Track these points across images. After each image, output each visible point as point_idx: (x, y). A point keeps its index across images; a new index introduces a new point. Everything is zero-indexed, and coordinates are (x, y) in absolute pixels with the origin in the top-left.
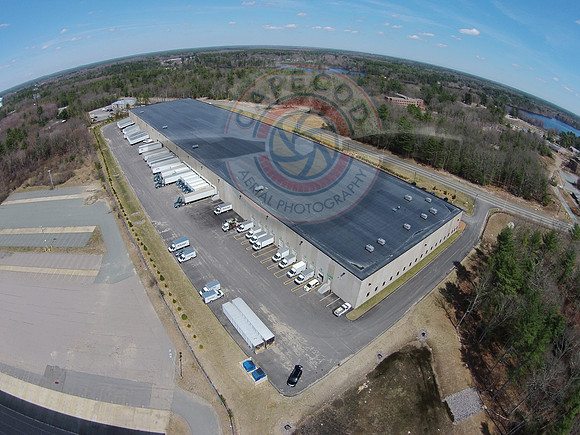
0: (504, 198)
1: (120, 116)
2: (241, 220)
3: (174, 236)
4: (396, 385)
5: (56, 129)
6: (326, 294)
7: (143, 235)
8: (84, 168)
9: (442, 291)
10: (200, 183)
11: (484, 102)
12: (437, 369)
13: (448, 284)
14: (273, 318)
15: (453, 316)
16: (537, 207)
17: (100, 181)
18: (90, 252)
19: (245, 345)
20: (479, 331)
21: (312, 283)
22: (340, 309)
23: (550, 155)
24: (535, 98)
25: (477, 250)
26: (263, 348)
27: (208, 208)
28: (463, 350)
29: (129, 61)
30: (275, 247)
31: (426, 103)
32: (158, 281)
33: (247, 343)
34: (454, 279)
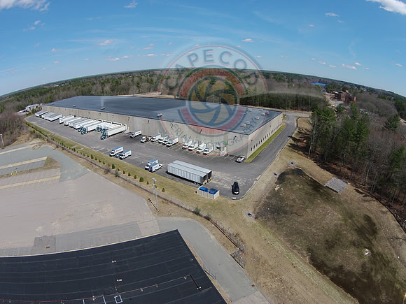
9: (289, 147)
13: (291, 144)
15: (303, 154)
19: (192, 184)
22: (239, 159)
26: (206, 181)
32: (111, 170)
33: (193, 182)
34: (293, 142)
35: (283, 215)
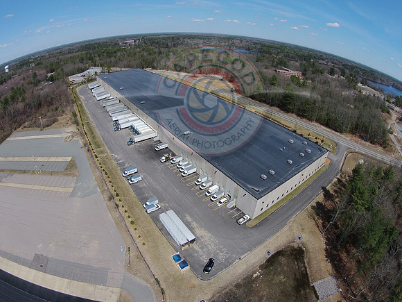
0: (357, 142)
1: (90, 80)
2: (174, 155)
3: (127, 165)
4: (280, 274)
5: (45, 88)
6: (232, 209)
7: (105, 164)
8: (65, 116)
9: (313, 207)
10: (145, 128)
11: (343, 74)
12: (308, 263)
13: (318, 203)
14: (194, 225)
15: (321, 225)
16: (380, 149)
17: (75, 125)
18: (68, 175)
19: (174, 243)
20: (338, 237)
21: (222, 201)
22: (242, 220)
23: (388, 112)
24: (378, 72)
25: (338, 179)
26: (187, 246)
27: (151, 146)
28: (326, 250)
29: (98, 42)
30: (197, 174)
31: (303, 74)
33: (176, 242)
34: (322, 199)
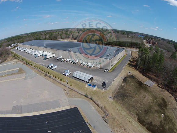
15: (134, 69)
22: (106, 70)
26: (91, 81)
32: (47, 75)
33: (85, 81)
34: (130, 63)
35: (126, 98)
